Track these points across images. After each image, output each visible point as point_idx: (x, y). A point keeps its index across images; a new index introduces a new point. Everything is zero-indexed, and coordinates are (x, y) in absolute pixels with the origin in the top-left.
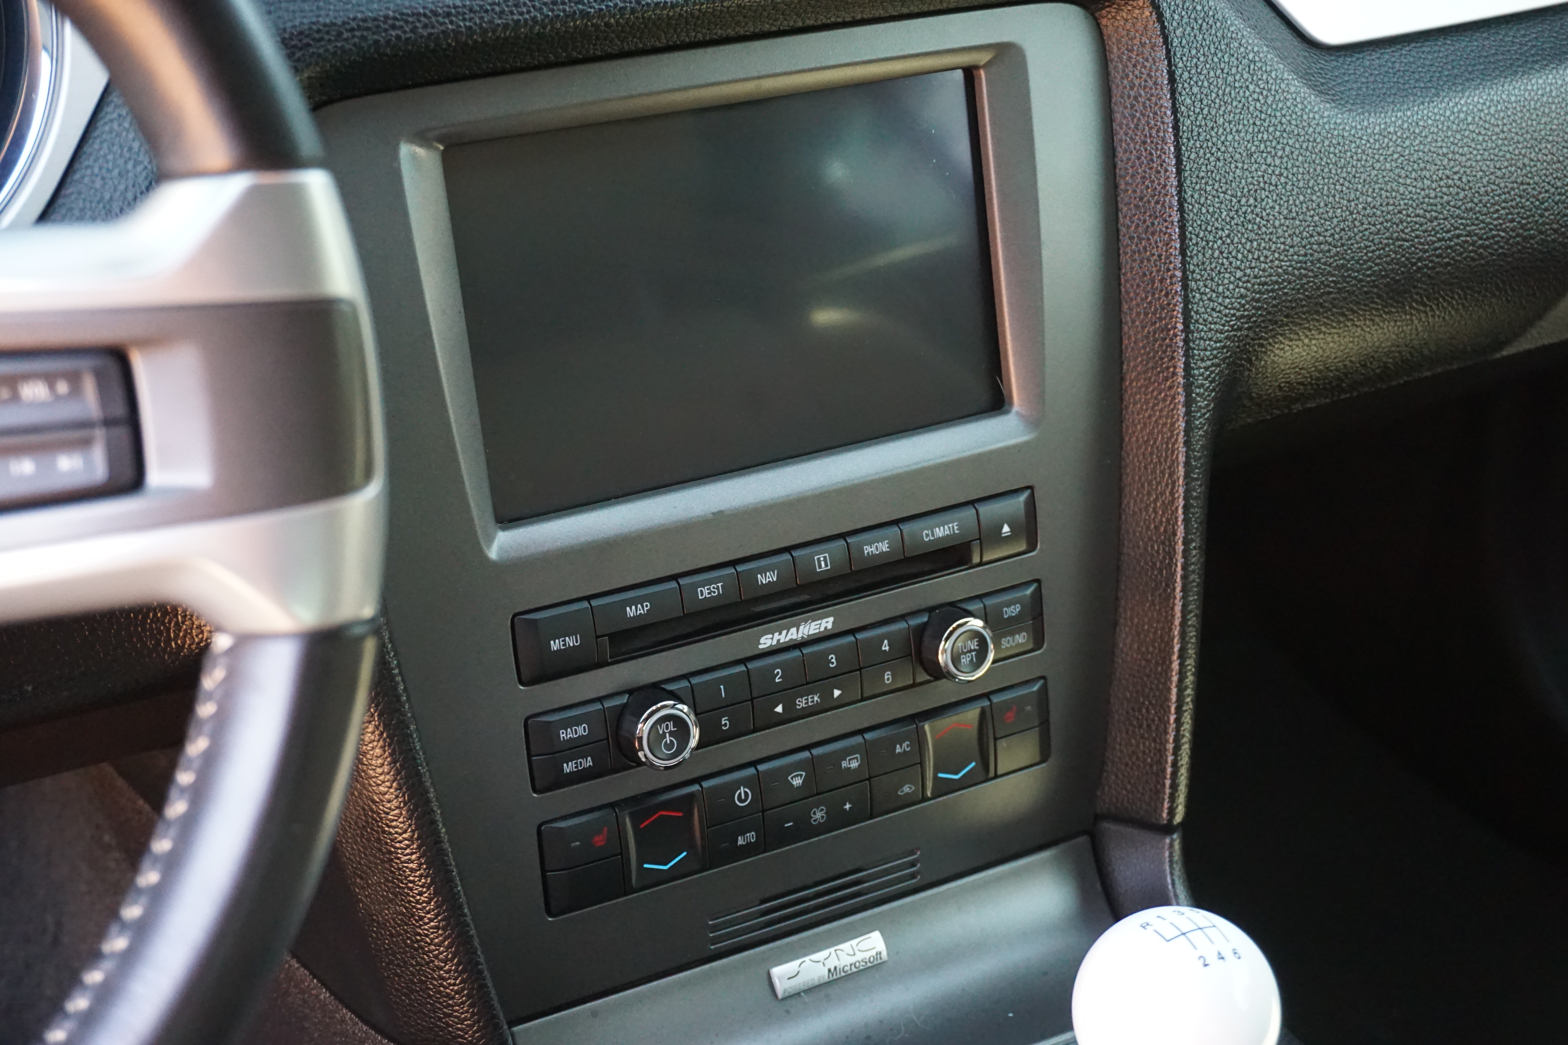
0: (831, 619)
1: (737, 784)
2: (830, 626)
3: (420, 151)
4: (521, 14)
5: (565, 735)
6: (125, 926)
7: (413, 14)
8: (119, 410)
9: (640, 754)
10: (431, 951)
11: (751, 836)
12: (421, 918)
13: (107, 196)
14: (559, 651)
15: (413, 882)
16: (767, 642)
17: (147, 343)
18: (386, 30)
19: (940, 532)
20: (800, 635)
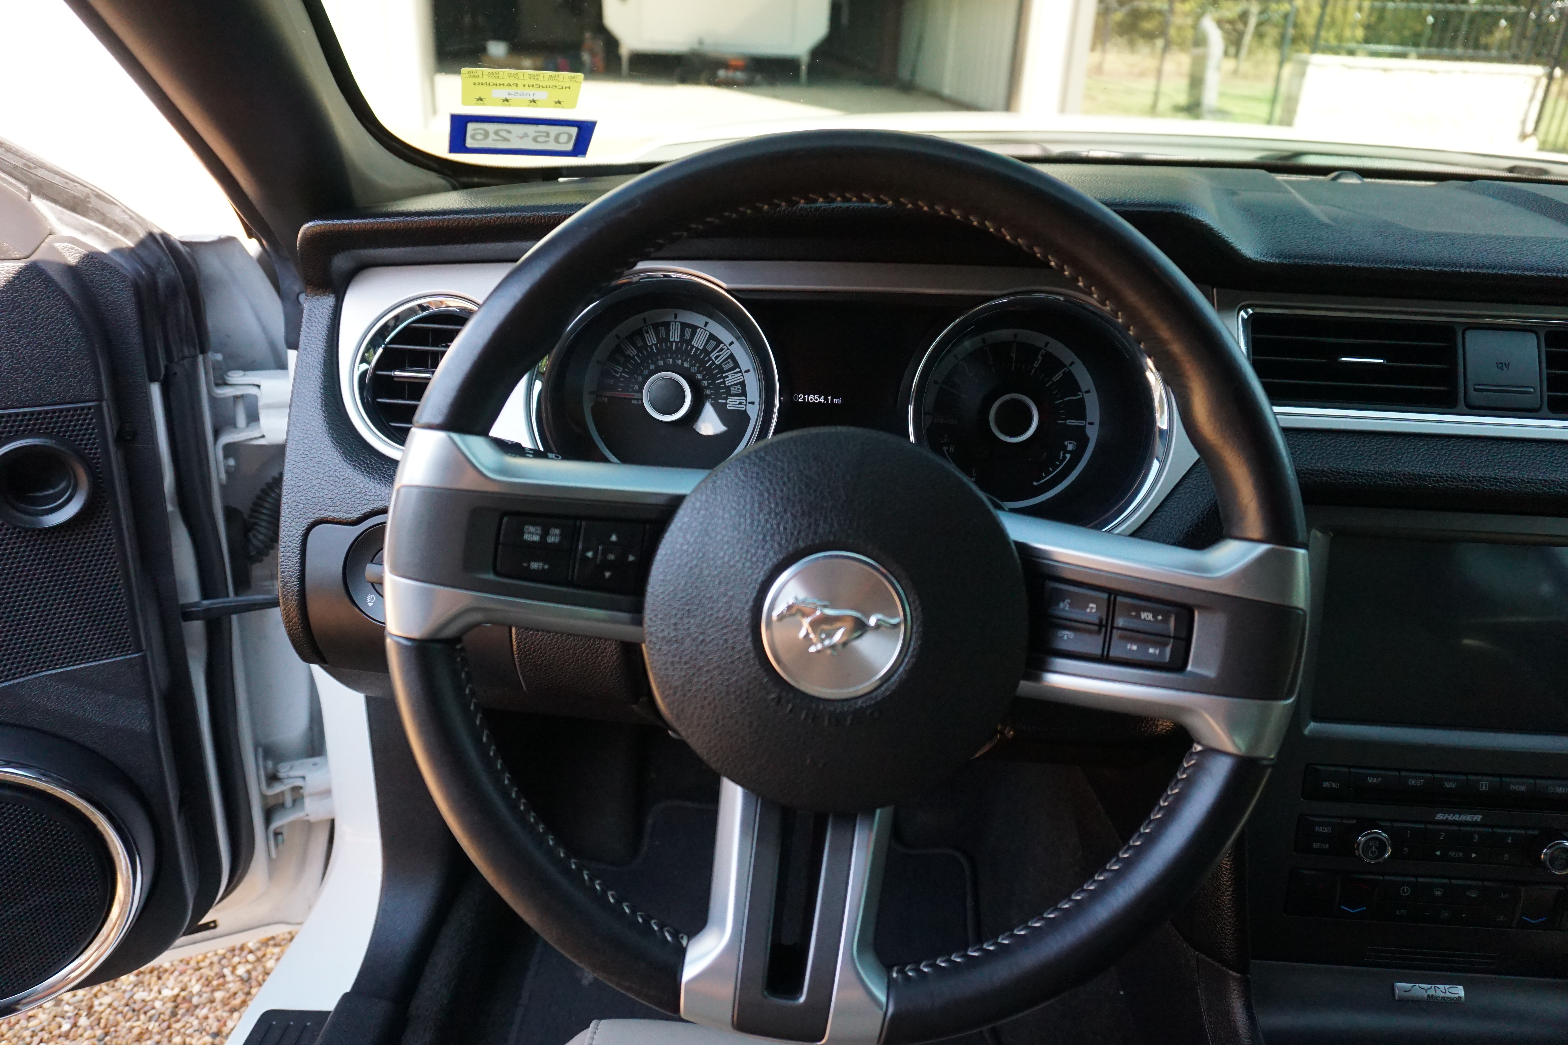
0: (1480, 817)
1: (1403, 883)
2: (1479, 820)
3: (1319, 534)
4: (1392, 481)
5: (1320, 829)
6: (1119, 860)
7: (1337, 472)
8: (1184, 634)
9: (1357, 852)
10: (1224, 910)
11: (1404, 912)
12: (1224, 893)
13: (1171, 526)
14: (1327, 788)
15: (1225, 874)
16: (1440, 817)
17: (1203, 608)
18: (1321, 477)
19: (1559, 790)
20: (1461, 819)
